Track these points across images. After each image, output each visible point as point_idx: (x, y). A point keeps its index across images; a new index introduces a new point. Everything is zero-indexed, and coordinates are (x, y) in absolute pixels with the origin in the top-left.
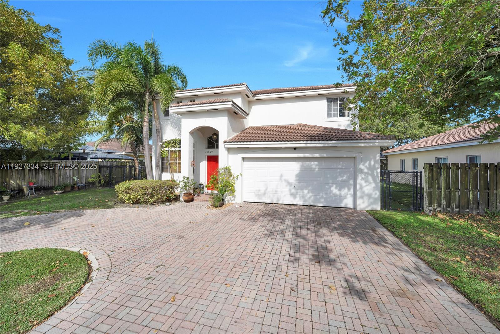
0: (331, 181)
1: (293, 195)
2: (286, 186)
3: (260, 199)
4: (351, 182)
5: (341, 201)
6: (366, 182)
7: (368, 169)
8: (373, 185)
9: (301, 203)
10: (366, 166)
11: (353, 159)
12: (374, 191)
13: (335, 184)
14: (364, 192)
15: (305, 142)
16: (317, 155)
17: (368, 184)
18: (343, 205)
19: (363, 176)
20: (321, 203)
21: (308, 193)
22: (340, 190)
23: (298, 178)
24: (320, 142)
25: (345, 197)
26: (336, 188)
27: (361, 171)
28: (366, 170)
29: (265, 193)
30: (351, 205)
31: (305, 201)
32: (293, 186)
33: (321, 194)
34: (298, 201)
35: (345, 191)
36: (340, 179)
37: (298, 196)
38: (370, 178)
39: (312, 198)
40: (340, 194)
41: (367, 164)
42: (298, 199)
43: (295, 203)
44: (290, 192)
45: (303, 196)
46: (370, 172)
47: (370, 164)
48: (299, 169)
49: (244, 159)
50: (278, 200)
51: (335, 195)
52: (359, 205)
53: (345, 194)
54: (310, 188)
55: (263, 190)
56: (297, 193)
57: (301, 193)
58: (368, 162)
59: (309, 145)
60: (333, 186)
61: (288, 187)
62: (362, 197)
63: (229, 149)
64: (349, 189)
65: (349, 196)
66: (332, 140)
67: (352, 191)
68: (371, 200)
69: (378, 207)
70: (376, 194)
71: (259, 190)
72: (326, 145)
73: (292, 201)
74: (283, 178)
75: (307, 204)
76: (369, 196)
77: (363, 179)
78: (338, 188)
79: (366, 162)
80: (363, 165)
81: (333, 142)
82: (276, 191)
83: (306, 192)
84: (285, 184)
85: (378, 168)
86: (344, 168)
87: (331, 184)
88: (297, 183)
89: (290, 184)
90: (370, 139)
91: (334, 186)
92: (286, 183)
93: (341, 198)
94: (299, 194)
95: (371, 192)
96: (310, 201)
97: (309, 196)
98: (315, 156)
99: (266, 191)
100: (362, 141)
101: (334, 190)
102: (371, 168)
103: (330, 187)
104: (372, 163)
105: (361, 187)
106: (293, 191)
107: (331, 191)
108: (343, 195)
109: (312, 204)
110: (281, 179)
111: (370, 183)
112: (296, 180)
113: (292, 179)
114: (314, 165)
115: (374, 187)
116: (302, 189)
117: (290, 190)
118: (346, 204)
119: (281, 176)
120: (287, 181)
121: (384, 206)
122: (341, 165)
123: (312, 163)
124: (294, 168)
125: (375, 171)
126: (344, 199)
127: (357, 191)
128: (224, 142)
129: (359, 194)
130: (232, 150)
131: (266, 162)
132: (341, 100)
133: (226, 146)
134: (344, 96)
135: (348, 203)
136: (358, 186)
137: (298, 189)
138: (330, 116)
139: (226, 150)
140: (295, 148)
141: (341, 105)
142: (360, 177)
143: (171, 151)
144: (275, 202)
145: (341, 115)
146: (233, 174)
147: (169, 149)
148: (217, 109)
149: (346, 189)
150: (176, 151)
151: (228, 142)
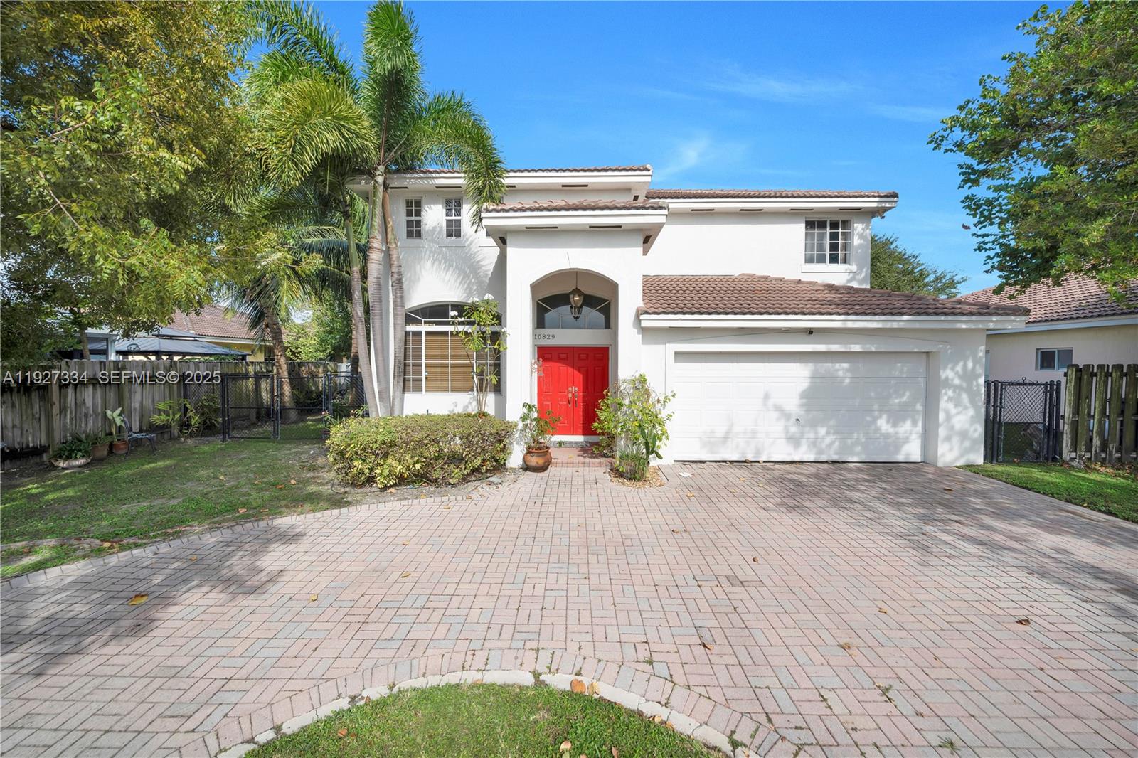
0: (876, 407)
1: (794, 441)
2: (778, 419)
3: (712, 453)
4: (919, 407)
5: (898, 449)
6: (956, 406)
7: (960, 377)
8: (971, 412)
9: (811, 457)
10: (957, 373)
11: (924, 356)
12: (971, 425)
13: (887, 412)
14: (952, 428)
15: (842, 317)
16: (856, 348)
17: (960, 409)
18: (900, 458)
19: (950, 393)
20: (858, 454)
21: (828, 433)
22: (895, 425)
23: (804, 401)
24: (877, 318)
25: (907, 440)
26: (888, 422)
27: (947, 384)
28: (957, 381)
29: (726, 438)
30: (916, 456)
31: (820, 452)
32: (793, 420)
33: (855, 435)
34: (804, 453)
35: (907, 426)
36: (897, 401)
37: (804, 441)
38: (965, 397)
39: (837, 444)
40: (897, 433)
41: (959, 368)
42: (804, 448)
43: (797, 459)
44: (787, 433)
45: (814, 444)
46: (965, 385)
47: (965, 366)
48: (808, 380)
49: (678, 354)
50: (758, 452)
51: (887, 436)
52: (943, 455)
53: (906, 432)
54: (832, 422)
55: (720, 431)
56: (802, 434)
57: (812, 435)
58: (961, 364)
59: (850, 325)
60: (880, 417)
61: (782, 423)
62: (948, 439)
63: (644, 331)
64: (914, 423)
65: (914, 436)
66: (902, 314)
67: (919, 427)
68: (967, 444)
69: (979, 459)
70: (975, 430)
71: (713, 432)
72: (889, 325)
73: (790, 454)
74: (771, 402)
75: (824, 458)
76: (964, 435)
77: (950, 399)
78: (891, 421)
79: (956, 363)
80: (952, 369)
81: (905, 318)
82: (754, 433)
83: (822, 431)
84: (775, 414)
85: (980, 376)
86: (905, 376)
87: (876, 413)
88: (800, 412)
89: (787, 416)
90: (972, 314)
91: (885, 417)
92: (777, 412)
93: (899, 443)
94: (806, 436)
95: (967, 426)
96: (832, 452)
97: (828, 440)
98: (852, 350)
99: (727, 433)
101: (883, 424)
102: (968, 377)
103: (876, 418)
104: (970, 365)
105: (949, 417)
106: (793, 430)
107: (878, 429)
108: (901, 436)
109: (835, 458)
110: (765, 405)
111: (966, 408)
112: (802, 405)
113: (792, 403)
114: (842, 368)
115: (972, 417)
116: (813, 424)
117: (786, 428)
118: (908, 455)
119: (767, 397)
120: (778, 408)
121: (991, 455)
122: (901, 368)
123: (837, 366)
124: (796, 377)
125: (975, 383)
126: (904, 443)
127: (938, 425)
128: (639, 313)
129: (942, 432)
130: (649, 334)
131: (731, 364)
132: (835, 225)
133: (644, 324)
134: (840, 218)
135: (912, 451)
136: (942, 416)
137: (803, 426)
138: (809, 260)
139: (638, 333)
140: (811, 332)
141: (834, 237)
142: (946, 394)
143: (429, 334)
144: (750, 457)
145: (834, 259)
146: (653, 395)
147: (424, 328)
148: (620, 227)
149: (908, 423)
150: (445, 334)
151: (650, 314)
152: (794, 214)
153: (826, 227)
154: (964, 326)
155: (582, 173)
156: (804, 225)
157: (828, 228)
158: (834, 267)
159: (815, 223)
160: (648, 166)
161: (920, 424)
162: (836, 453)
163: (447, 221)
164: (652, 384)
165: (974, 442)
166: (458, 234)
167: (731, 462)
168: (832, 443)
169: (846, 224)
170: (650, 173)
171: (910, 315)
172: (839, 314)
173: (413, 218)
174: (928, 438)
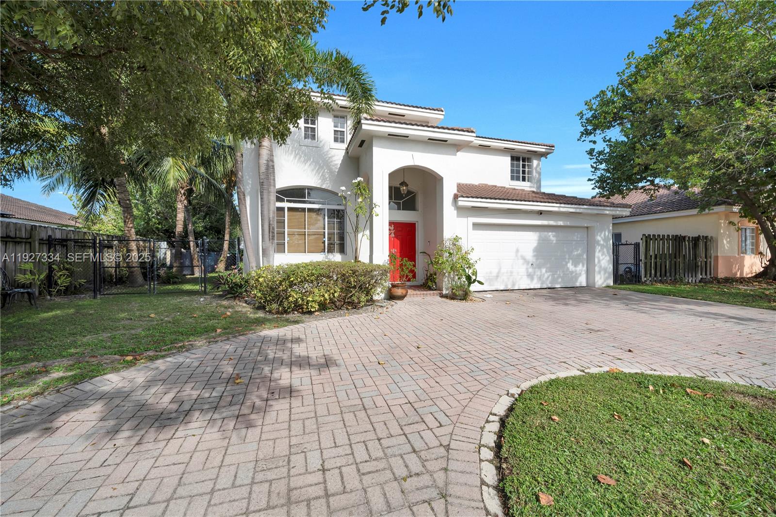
0: (567, 257)
1: (531, 276)
2: (523, 264)
3: (491, 285)
4: (585, 256)
5: (576, 280)
6: (602, 255)
7: (603, 240)
8: (608, 258)
9: (538, 286)
10: (602, 238)
11: (586, 229)
12: (608, 265)
13: (572, 259)
14: (601, 267)
15: (558, 205)
16: (561, 223)
18: (578, 284)
20: (559, 283)
21: (546, 272)
22: (575, 266)
23: (535, 253)
24: (573, 206)
25: (580, 274)
26: (572, 265)
27: (599, 243)
28: (602, 242)
29: (497, 276)
30: (584, 283)
31: (543, 283)
32: (530, 264)
33: (558, 273)
34: (536, 284)
36: (576, 253)
37: (535, 277)
38: (605, 250)
39: (550, 277)
40: (576, 271)
41: (602, 235)
42: (535, 281)
43: (532, 287)
44: (527, 272)
45: (540, 278)
46: (605, 244)
47: (605, 234)
48: (537, 242)
49: (474, 224)
51: (572, 272)
52: (598, 281)
53: (580, 270)
54: (548, 265)
55: (495, 272)
56: (534, 272)
57: (539, 273)
58: (603, 233)
59: (562, 210)
60: (569, 262)
61: (525, 266)
62: (599, 272)
63: (459, 209)
64: (583, 265)
65: (583, 272)
66: (583, 205)
67: (585, 268)
68: (607, 275)
69: (612, 284)
70: (609, 268)
71: (491, 273)
72: (578, 211)
73: (529, 285)
74: (519, 254)
75: (545, 286)
76: (605, 270)
77: (600, 251)
78: (574, 264)
79: (601, 233)
80: (600, 235)
81: (585, 207)
82: (511, 272)
83: (544, 270)
84: (521, 261)
85: (610, 240)
86: (578, 239)
87: (567, 260)
88: (533, 260)
89: (528, 263)
91: (571, 262)
92: (523, 260)
93: (578, 276)
94: (536, 274)
95: (606, 265)
96: (548, 282)
97: (546, 276)
98: (559, 224)
99: (498, 273)
100: (608, 208)
101: (570, 266)
102: (606, 240)
103: (567, 263)
104: (607, 233)
105: (599, 261)
106: (530, 270)
107: (568, 269)
108: (578, 272)
109: (550, 286)
110: (516, 256)
111: (606, 256)
112: (534, 256)
113: (529, 255)
114: (551, 235)
115: (608, 261)
116: (539, 267)
117: (527, 269)
118: (580, 282)
119: (517, 251)
120: (523, 258)
121: (615, 282)
122: (577, 236)
123: (550, 233)
124: (531, 239)
125: (608, 243)
127: (595, 266)
128: (456, 197)
129: (597, 269)
130: (463, 211)
131: (499, 232)
132: (524, 160)
134: (526, 156)
135: (582, 281)
136: (596, 260)
137: (535, 268)
138: (512, 178)
140: (541, 213)
141: (524, 166)
142: (598, 248)
143: (290, 209)
144: (509, 287)
145: (524, 179)
146: (463, 248)
147: (286, 205)
148: (446, 141)
149: (581, 265)
150: (303, 210)
152: (505, 150)
154: (607, 212)
156: (509, 158)
157: (521, 161)
158: (524, 183)
159: (515, 157)
160: (442, 109)
161: (585, 266)
162: (550, 283)
163: (305, 127)
164: (461, 243)
165: (609, 273)
166: (313, 138)
167: (502, 290)
168: (548, 277)
169: (529, 160)
170: (443, 113)
171: (586, 205)
174: (589, 273)
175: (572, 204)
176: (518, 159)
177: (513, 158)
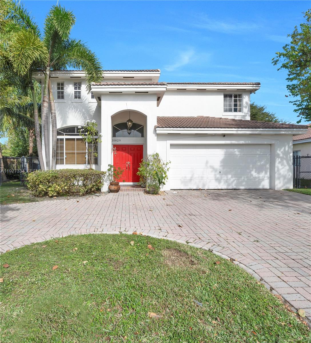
0: (251, 166)
1: (218, 180)
2: (212, 172)
4: (268, 166)
5: (260, 183)
6: (282, 165)
7: (283, 153)
8: (287, 168)
9: (225, 187)
11: (269, 146)
12: (288, 173)
13: (255, 168)
14: (280, 174)
15: (236, 129)
17: (283, 166)
18: (261, 187)
19: (280, 160)
20: (243, 186)
21: (232, 177)
22: (259, 173)
23: (222, 164)
24: (250, 129)
25: (263, 180)
26: (255, 172)
27: (278, 156)
28: (281, 155)
29: (191, 180)
30: (267, 186)
31: (229, 185)
32: (218, 172)
33: (243, 178)
34: (223, 186)
35: (262, 175)
36: (259, 164)
37: (222, 181)
38: (285, 161)
39: (235, 181)
40: (259, 177)
41: (282, 150)
42: (222, 183)
43: (220, 188)
44: (215, 177)
45: (226, 181)
46: (285, 157)
47: (285, 149)
48: (223, 156)
49: (171, 145)
50: (204, 185)
51: (255, 178)
52: (277, 185)
53: (263, 176)
54: (233, 173)
55: (189, 176)
56: (222, 178)
57: (225, 178)
58: (283, 148)
59: (239, 132)
60: (252, 170)
61: (213, 173)
62: (279, 178)
63: (158, 135)
64: (266, 173)
65: (266, 178)
66: (259, 128)
68: (286, 180)
69: (291, 187)
70: (289, 175)
71: (185, 177)
73: (217, 186)
74: (209, 165)
75: (230, 187)
76: (284, 177)
77: (279, 162)
78: (257, 172)
79: (281, 148)
80: (280, 150)
82: (202, 177)
83: (230, 176)
84: (210, 170)
85: (291, 153)
86: (262, 154)
88: (221, 168)
89: (216, 171)
90: (286, 128)
91: (254, 170)
92: (212, 169)
94: (223, 179)
95: (286, 173)
96: (233, 184)
97: (232, 180)
98: (241, 143)
99: (192, 177)
101: (254, 174)
102: (286, 153)
103: (251, 171)
104: (287, 149)
105: (278, 170)
106: (218, 176)
107: (252, 175)
108: (261, 178)
109: (235, 187)
110: (206, 166)
111: (285, 166)
112: (221, 166)
113: (217, 165)
115: (288, 170)
116: (226, 173)
117: (215, 175)
118: (263, 186)
119: (207, 162)
120: (212, 167)
121: (296, 185)
122: (259, 151)
123: (235, 150)
124: (219, 154)
125: (289, 156)
126: (262, 181)
127: (275, 173)
128: (156, 127)
129: (276, 175)
130: (160, 136)
132: (236, 96)
133: (158, 132)
134: (238, 93)
135: (265, 184)
136: (276, 169)
137: (222, 175)
138: (226, 111)
139: (155, 136)
140: (224, 135)
141: (235, 101)
142: (278, 161)
143: (67, 139)
144: (201, 187)
145: (235, 110)
146: (162, 161)
147: (65, 137)
148: (148, 92)
149: (264, 172)
150: (74, 139)
151: (160, 128)
152: (219, 91)
153: (232, 97)
154: (283, 132)
155: (131, 72)
156: (223, 96)
157: (233, 98)
158: (236, 113)
159: (227, 95)
160: (159, 70)
161: (268, 173)
162: (235, 185)
163: (75, 91)
164: (161, 157)
165: (289, 180)
166: (80, 98)
167: (194, 190)
168: (234, 181)
169: (240, 96)
170: (159, 72)
171: (263, 128)
172: (235, 128)
173: (60, 90)
174: (272, 179)
175: (249, 128)
176: (230, 96)
177: (225, 96)
